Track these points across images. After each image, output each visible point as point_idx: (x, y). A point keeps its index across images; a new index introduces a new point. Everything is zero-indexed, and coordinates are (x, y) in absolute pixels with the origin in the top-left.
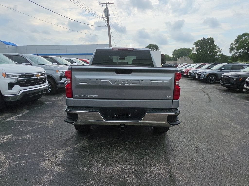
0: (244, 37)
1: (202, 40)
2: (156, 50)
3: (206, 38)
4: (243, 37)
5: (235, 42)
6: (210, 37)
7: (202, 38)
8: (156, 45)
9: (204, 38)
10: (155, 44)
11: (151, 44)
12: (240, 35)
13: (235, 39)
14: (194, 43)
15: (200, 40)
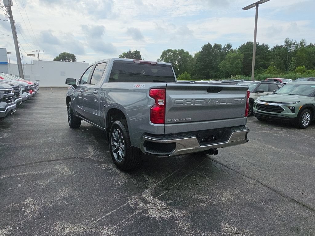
0: (169, 53)
1: (128, 52)
2: (73, 61)
3: (132, 51)
4: (167, 53)
5: (161, 58)
6: (136, 51)
7: (128, 51)
8: (72, 55)
9: (130, 51)
10: (71, 53)
11: (65, 53)
12: (165, 51)
13: (161, 55)
14: (120, 56)
15: (125, 53)
